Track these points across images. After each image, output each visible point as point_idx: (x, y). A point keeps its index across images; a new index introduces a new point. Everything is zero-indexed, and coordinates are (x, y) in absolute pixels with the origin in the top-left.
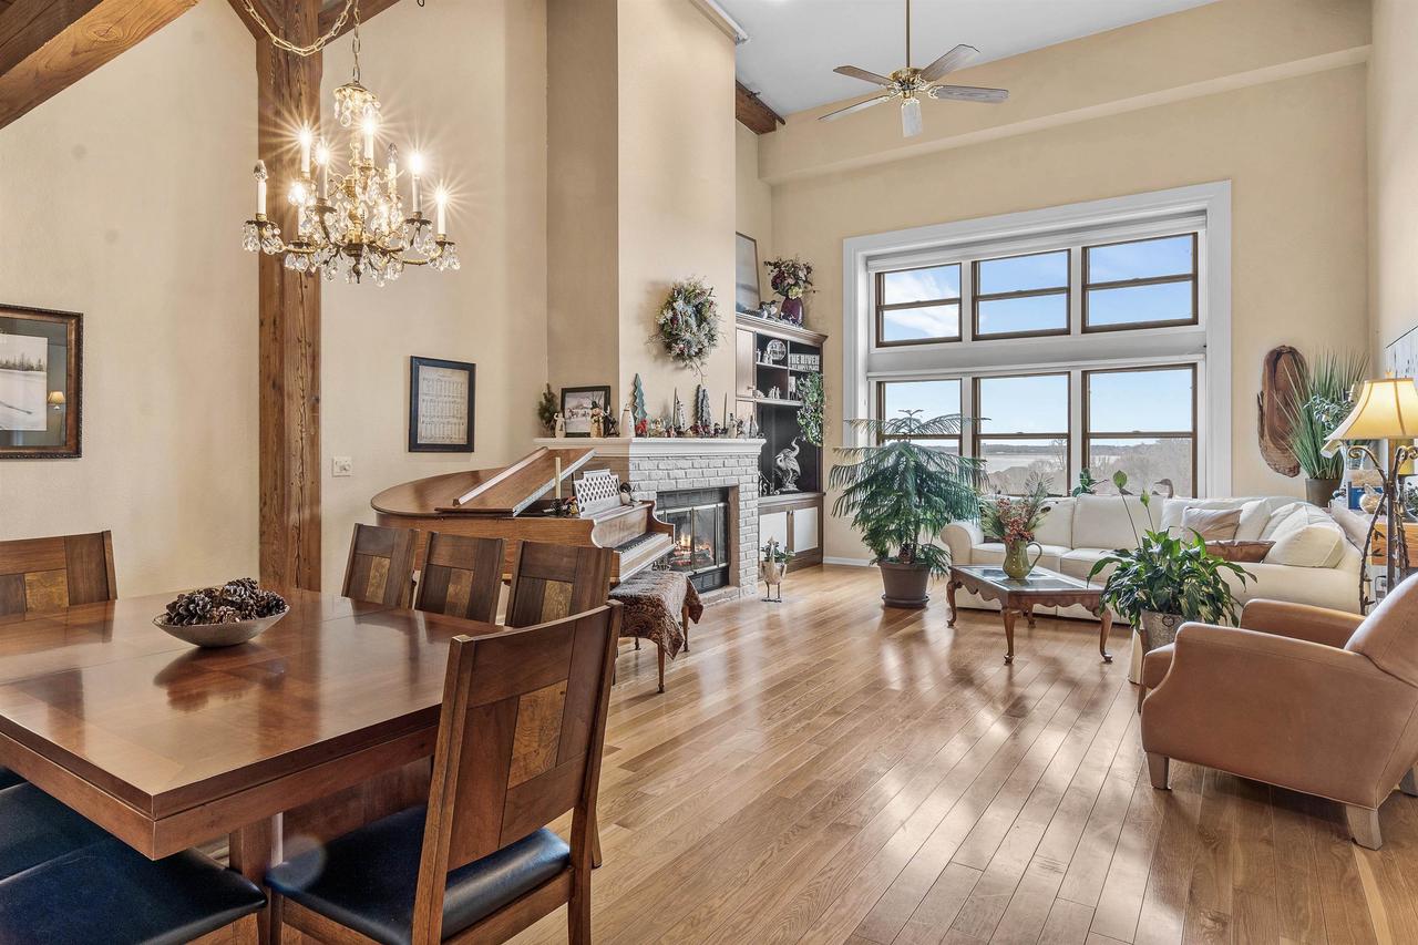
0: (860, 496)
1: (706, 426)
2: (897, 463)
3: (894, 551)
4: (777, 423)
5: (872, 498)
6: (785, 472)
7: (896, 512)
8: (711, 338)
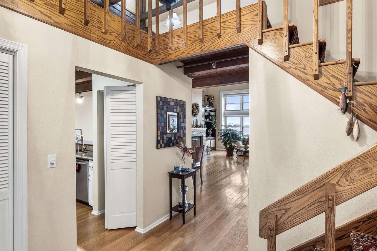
0: (223, 137)
1: (198, 126)
2: (229, 132)
3: (228, 146)
4: (208, 125)
5: (225, 138)
6: (209, 133)
7: (228, 140)
8: (199, 112)
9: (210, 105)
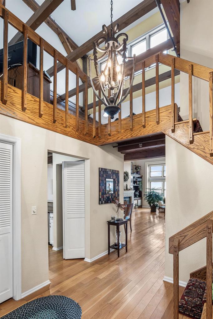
0: (148, 198)
1: (128, 189)
2: (152, 193)
3: (152, 205)
4: (136, 188)
5: (149, 198)
6: (137, 195)
7: (152, 200)
8: (128, 178)
9: (137, 173)
